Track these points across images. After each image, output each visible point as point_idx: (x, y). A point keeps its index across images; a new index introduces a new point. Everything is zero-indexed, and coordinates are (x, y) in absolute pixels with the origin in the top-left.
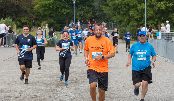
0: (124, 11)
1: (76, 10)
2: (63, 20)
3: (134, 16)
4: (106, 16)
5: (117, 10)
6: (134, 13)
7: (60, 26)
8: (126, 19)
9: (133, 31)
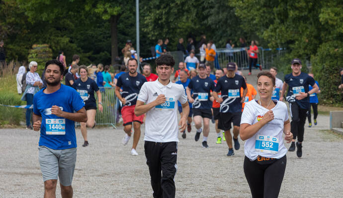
0: (300, 9)
1: (143, 8)
2: (101, 41)
3: (335, 23)
4: (241, 26)
5: (277, 7)
6: (333, 15)
7: (89, 58)
8: (307, 35)
9: (331, 73)
